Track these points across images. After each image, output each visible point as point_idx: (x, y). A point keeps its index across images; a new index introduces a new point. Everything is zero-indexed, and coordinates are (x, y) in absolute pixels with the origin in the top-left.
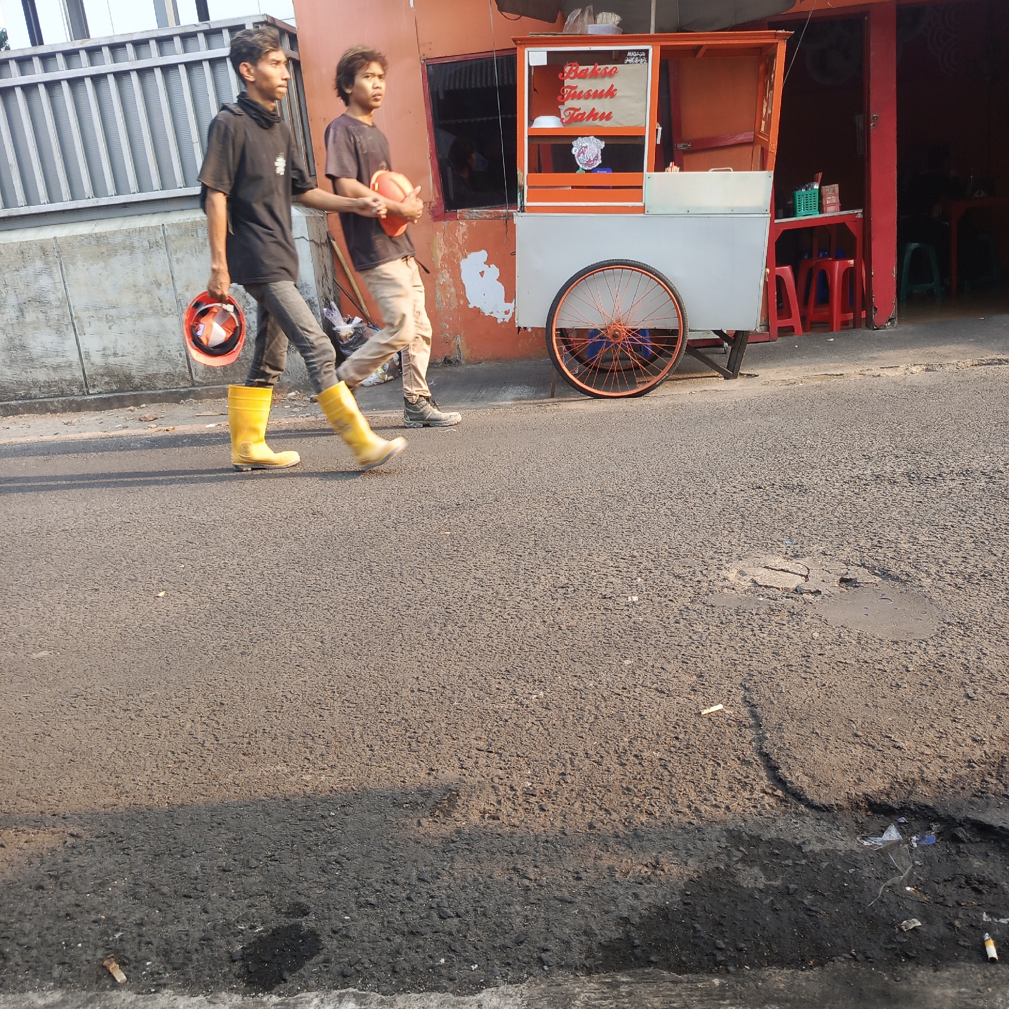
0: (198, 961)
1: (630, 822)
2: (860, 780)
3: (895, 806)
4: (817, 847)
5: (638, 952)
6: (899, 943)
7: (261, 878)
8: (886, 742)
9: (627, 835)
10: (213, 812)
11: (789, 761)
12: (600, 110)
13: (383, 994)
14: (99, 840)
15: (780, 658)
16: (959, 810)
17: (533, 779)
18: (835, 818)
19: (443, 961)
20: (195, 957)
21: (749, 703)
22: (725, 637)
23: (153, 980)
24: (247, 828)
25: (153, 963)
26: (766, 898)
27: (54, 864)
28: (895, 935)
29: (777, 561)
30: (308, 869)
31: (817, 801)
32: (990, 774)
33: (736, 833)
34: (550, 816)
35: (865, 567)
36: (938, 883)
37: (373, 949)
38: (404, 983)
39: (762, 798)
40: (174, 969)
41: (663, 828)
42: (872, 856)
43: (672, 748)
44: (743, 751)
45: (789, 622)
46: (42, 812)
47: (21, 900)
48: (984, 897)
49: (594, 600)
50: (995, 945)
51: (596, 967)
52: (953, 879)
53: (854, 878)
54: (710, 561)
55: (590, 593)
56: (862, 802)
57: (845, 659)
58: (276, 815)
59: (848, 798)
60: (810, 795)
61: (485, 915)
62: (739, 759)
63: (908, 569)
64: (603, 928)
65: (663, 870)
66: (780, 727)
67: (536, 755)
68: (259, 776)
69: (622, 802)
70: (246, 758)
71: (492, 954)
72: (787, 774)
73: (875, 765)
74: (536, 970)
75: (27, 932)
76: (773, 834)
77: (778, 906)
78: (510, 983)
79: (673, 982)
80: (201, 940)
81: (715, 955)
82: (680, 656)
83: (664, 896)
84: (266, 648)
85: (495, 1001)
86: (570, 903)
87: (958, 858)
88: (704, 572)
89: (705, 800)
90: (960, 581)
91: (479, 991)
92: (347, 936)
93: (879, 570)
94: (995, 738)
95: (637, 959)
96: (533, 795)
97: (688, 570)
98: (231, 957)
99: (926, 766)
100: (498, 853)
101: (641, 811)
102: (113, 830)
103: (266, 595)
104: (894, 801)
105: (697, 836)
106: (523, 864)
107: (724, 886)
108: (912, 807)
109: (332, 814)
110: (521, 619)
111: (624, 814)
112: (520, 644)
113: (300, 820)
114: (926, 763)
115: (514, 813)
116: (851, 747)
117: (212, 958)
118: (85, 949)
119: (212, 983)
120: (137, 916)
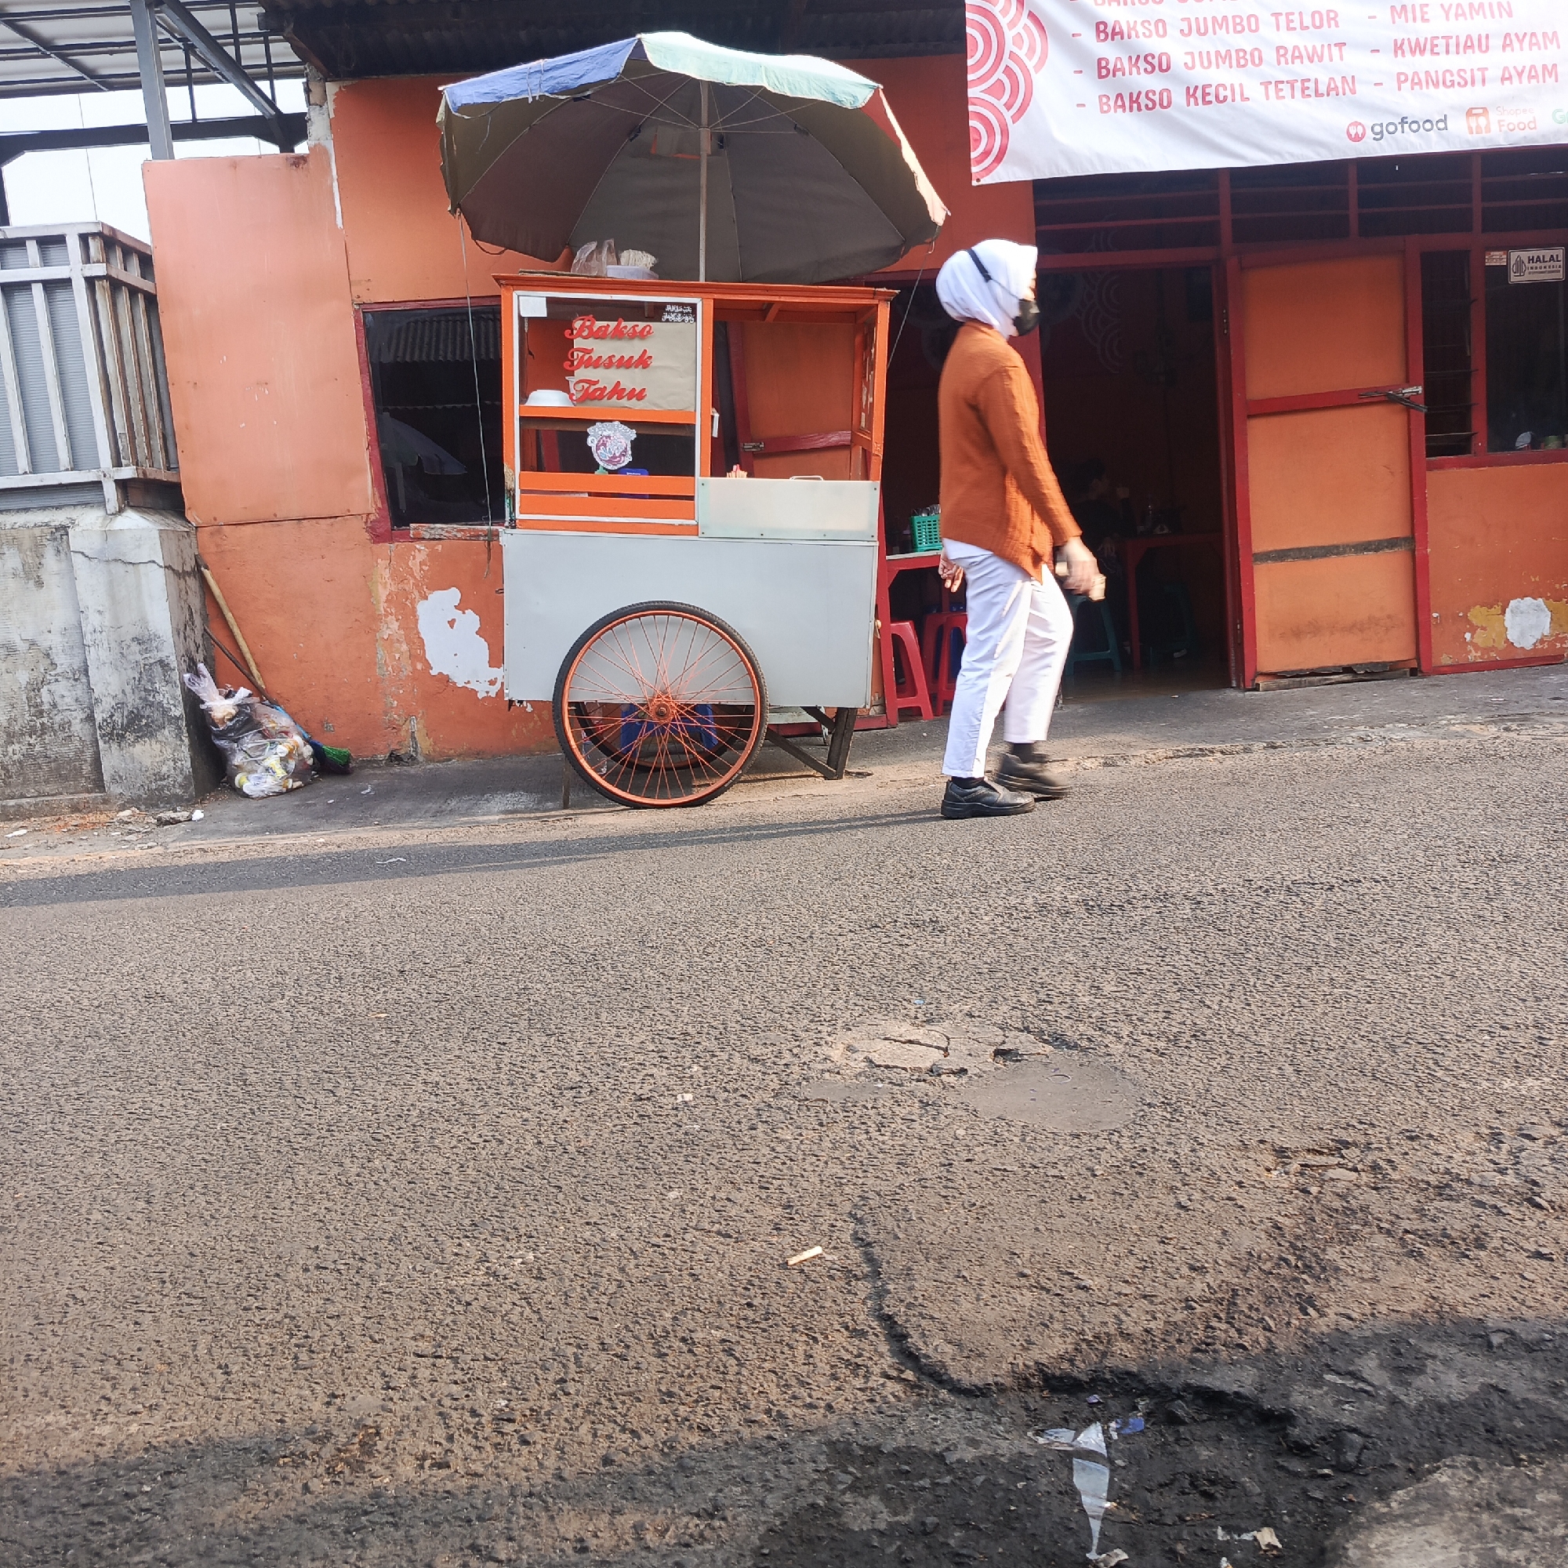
1: (672, 1447)
2: (1030, 1342)
3: (1085, 1378)
4: (969, 1454)
8: (1067, 1281)
9: (666, 1468)
11: (923, 1323)
12: (627, 385)
15: (908, 1170)
16: (1175, 1373)
17: (510, 1393)
18: (996, 1405)
21: (862, 1240)
22: (826, 1144)
26: (890, 1544)
29: (903, 1030)
31: (967, 1380)
32: (1216, 1316)
33: (842, 1445)
34: (538, 1452)
35: (1029, 1032)
36: (1150, 1491)
41: (726, 1450)
42: (1051, 1458)
43: (742, 1322)
44: (853, 1316)
45: (921, 1116)
48: (1218, 1504)
49: (622, 1103)
52: (1172, 1482)
53: (1026, 1497)
54: (803, 1035)
55: (617, 1093)
56: (1033, 1376)
57: (1003, 1164)
59: (1013, 1372)
60: (956, 1372)
62: (847, 1328)
63: (1091, 1032)
66: (908, 1273)
69: (658, 1416)
72: (921, 1345)
73: (1051, 1317)
76: (900, 1441)
77: (909, 1555)
82: (756, 1179)
84: (45, 1217)
87: (1178, 1449)
88: (795, 1051)
89: (795, 1397)
90: (1161, 1045)
93: (1049, 1036)
94: (1220, 1262)
97: (771, 1048)
99: (1125, 1312)
100: (446, 1525)
101: (691, 1428)
103: (51, 1132)
104: (1081, 1369)
105: (781, 1458)
106: (489, 1537)
107: (822, 1534)
108: (1108, 1376)
109: (146, 1488)
110: (501, 1142)
111: (661, 1434)
112: (497, 1179)
113: (84, 1506)
114: (1125, 1307)
115: (475, 1454)
116: (1016, 1294)
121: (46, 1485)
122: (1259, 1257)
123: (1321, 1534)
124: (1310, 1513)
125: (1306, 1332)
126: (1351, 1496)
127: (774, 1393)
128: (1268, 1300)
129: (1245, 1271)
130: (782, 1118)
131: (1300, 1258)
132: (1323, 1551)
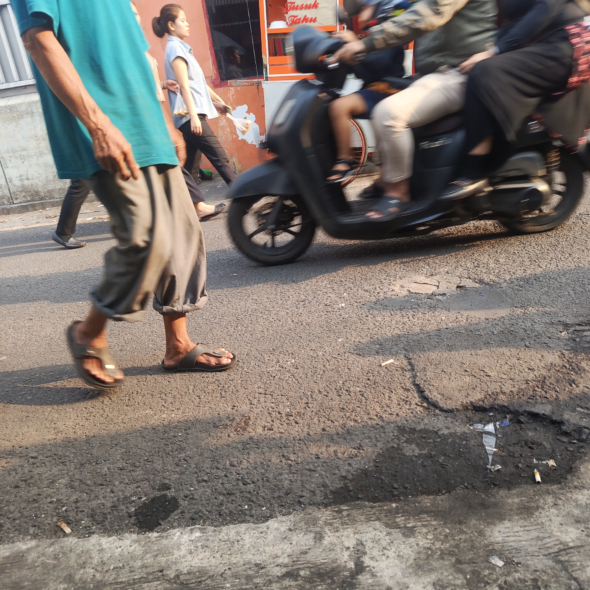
0: (111, 518)
1: (345, 426)
2: (468, 394)
3: (487, 407)
4: (446, 432)
5: (351, 493)
6: (490, 478)
7: (142, 472)
8: (482, 373)
9: (343, 433)
10: (112, 438)
11: (430, 387)
12: (309, 16)
13: (215, 527)
14: (48, 459)
15: (424, 332)
16: (521, 406)
17: (290, 407)
18: (455, 415)
19: (246, 507)
20: (109, 516)
21: (408, 357)
22: (394, 322)
23: (87, 530)
24: (132, 446)
25: (86, 522)
26: (419, 460)
27: (23, 474)
28: (487, 474)
29: (421, 279)
30: (168, 465)
31: (445, 407)
32: (537, 386)
33: (402, 428)
34: (301, 426)
35: (470, 279)
36: (510, 446)
37: (208, 504)
38: (226, 520)
39: (416, 408)
40: (98, 524)
41: (363, 428)
42: (475, 434)
43: (366, 385)
44: (405, 384)
45: (428, 312)
46: (13, 446)
47: (7, 494)
48: (534, 451)
49: (320, 307)
50: (540, 474)
51: (330, 503)
52: (518, 443)
53: (466, 447)
54: (384, 281)
55: (318, 303)
56: (469, 406)
57: (460, 330)
58: (147, 437)
59: (462, 405)
60: (441, 404)
61: (268, 481)
62: (403, 388)
63: (494, 278)
64: (332, 482)
65: (363, 450)
66: (424, 369)
67: (291, 394)
68: (136, 417)
69: (340, 416)
70: (128, 408)
71: (273, 501)
72: (429, 395)
73: (476, 386)
74: (297, 508)
75: (12, 511)
76: (422, 426)
77: (426, 464)
78: (283, 515)
79: (371, 507)
80: (111, 507)
81: (392, 492)
82: (369, 335)
83: (365, 464)
84: (134, 346)
85: (276, 525)
86: (314, 471)
87: (521, 432)
88: (381, 287)
89: (385, 411)
90: (522, 283)
91: (267, 520)
92: (193, 499)
93: (478, 280)
94: (540, 367)
95: (351, 497)
96: (291, 416)
97: (372, 287)
98: (129, 515)
99: (503, 385)
100: (274, 448)
101: (351, 420)
102: (56, 452)
104: (487, 404)
105: (382, 431)
106: (288, 453)
107: (396, 456)
108: (496, 407)
109: (180, 434)
110: (280, 321)
111: (341, 422)
112: (280, 334)
113: (162, 439)
114: (503, 383)
115: (281, 426)
116: (463, 377)
117: (119, 516)
118: (46, 518)
119: (120, 529)
120: (74, 498)
121: (149, 432)
122: (555, 365)
123: (571, 463)
124: (568, 455)
125: (571, 393)
126: (583, 450)
127: (378, 409)
128: (558, 381)
129: (549, 370)
130: (377, 313)
131: (570, 365)
132: (571, 468)
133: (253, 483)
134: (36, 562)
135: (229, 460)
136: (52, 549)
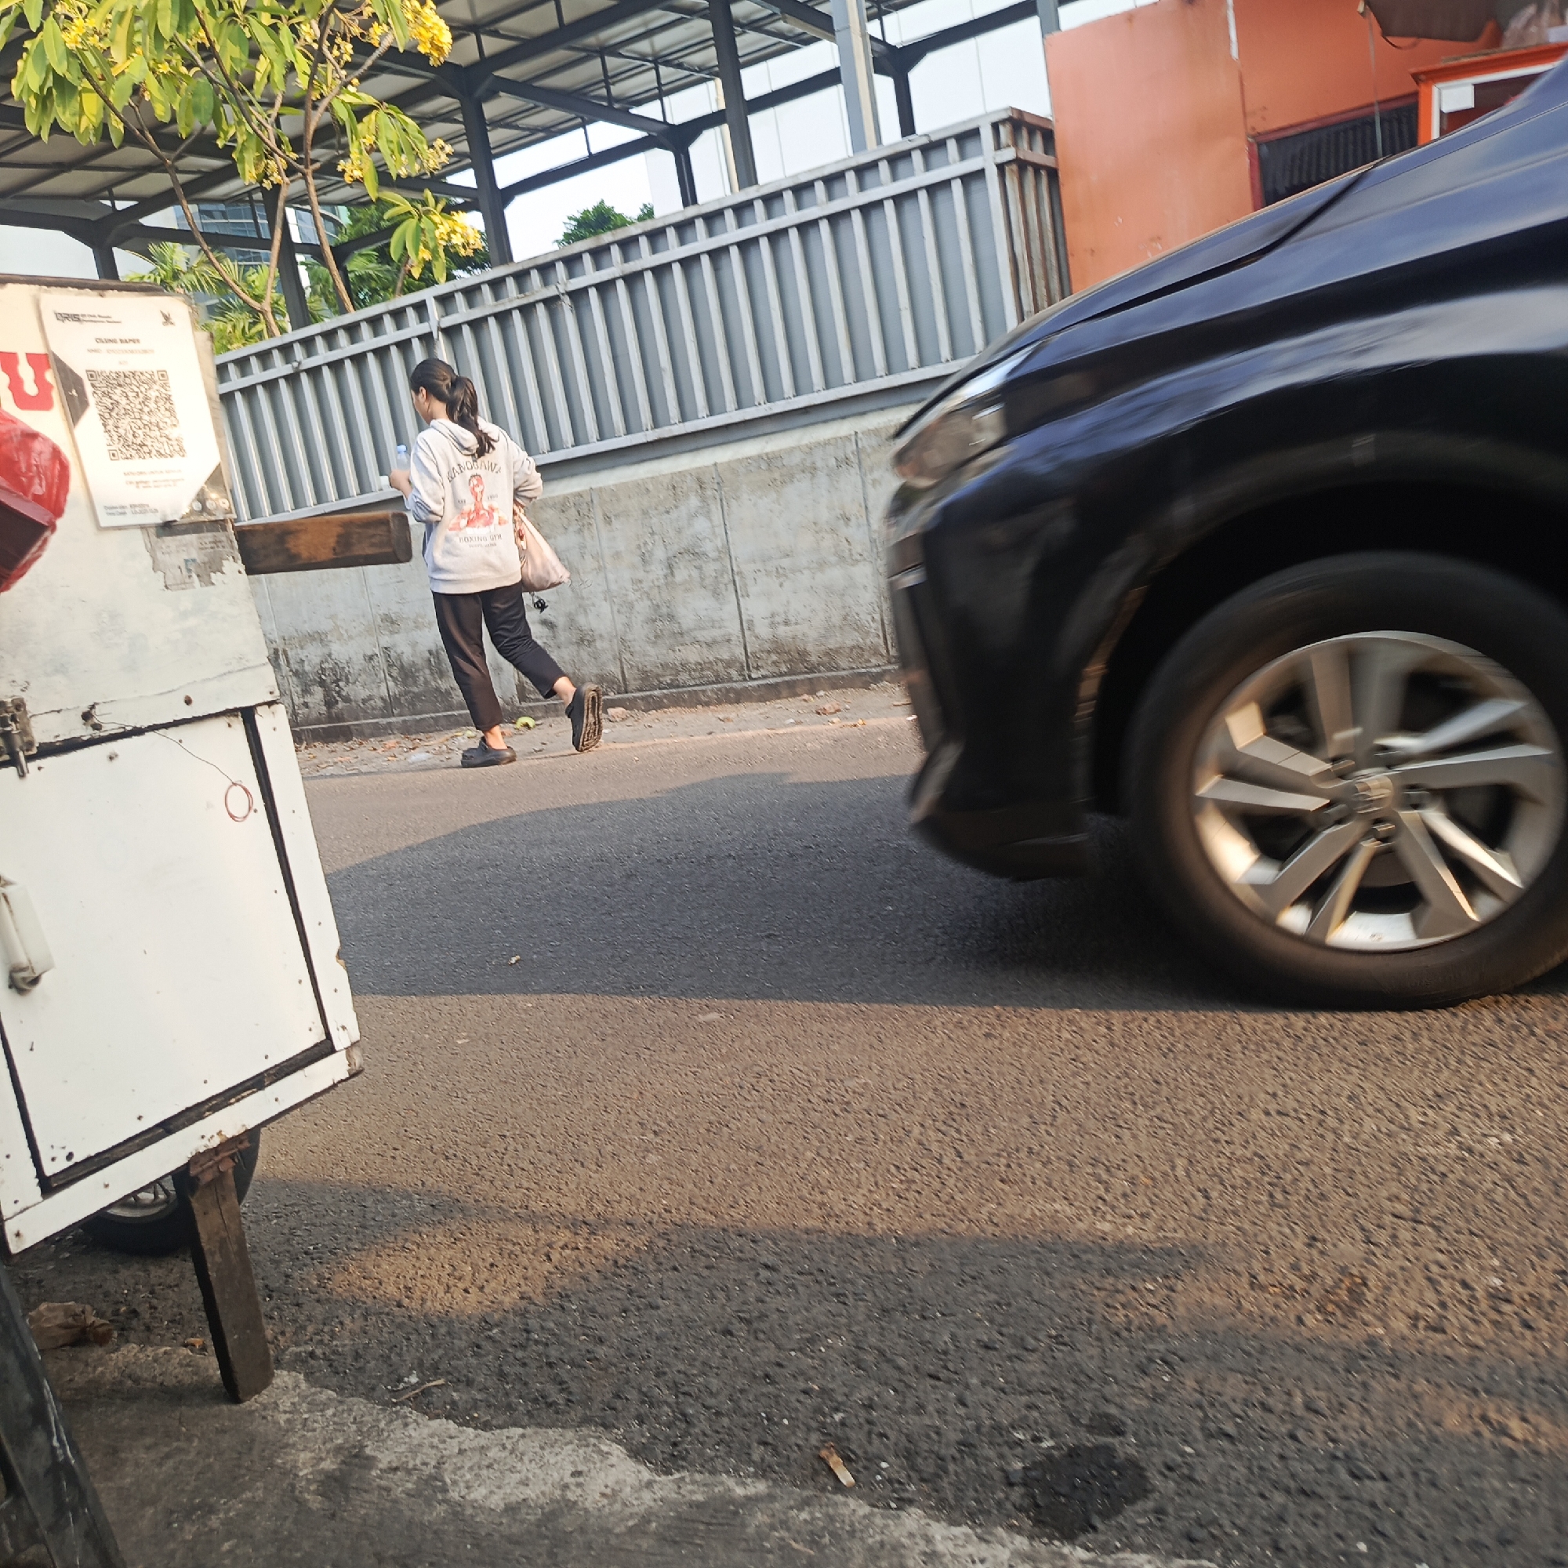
0: (956, 1474)
7: (1044, 1367)
10: (964, 1258)
14: (802, 1278)
17: (1504, 1274)
19: (1362, 1547)
20: (951, 1467)
23: (894, 1491)
24: (1016, 1290)
25: (892, 1466)
27: (744, 1303)
30: (1118, 1365)
34: (1545, 1340)
40: (923, 1480)
46: (724, 1230)
47: (704, 1346)
58: (1058, 1276)
61: (1433, 1484)
67: (1502, 1234)
68: (1028, 1214)
70: (1006, 1188)
75: (714, 1390)
80: (960, 1443)
92: (1191, 1479)
96: (1508, 1301)
98: (1007, 1477)
100: (1449, 1388)
102: (822, 1266)
106: (1500, 1412)
109: (1150, 1287)
113: (1098, 1289)
117: (978, 1474)
118: (793, 1428)
119: (981, 1512)
120: (862, 1394)
133: (1384, 1478)
134: (767, 1539)
135: (1303, 1392)
136: (804, 1515)
